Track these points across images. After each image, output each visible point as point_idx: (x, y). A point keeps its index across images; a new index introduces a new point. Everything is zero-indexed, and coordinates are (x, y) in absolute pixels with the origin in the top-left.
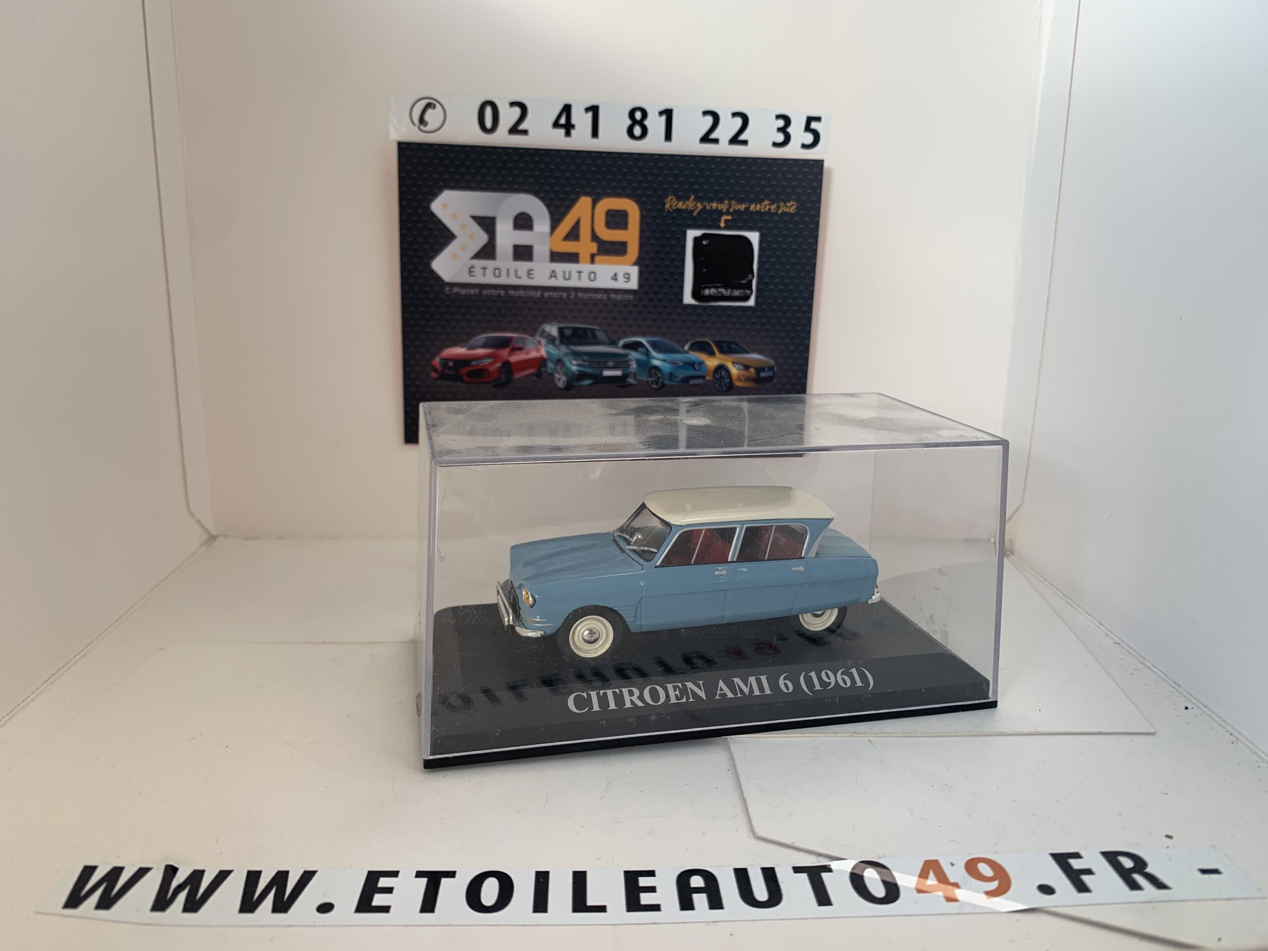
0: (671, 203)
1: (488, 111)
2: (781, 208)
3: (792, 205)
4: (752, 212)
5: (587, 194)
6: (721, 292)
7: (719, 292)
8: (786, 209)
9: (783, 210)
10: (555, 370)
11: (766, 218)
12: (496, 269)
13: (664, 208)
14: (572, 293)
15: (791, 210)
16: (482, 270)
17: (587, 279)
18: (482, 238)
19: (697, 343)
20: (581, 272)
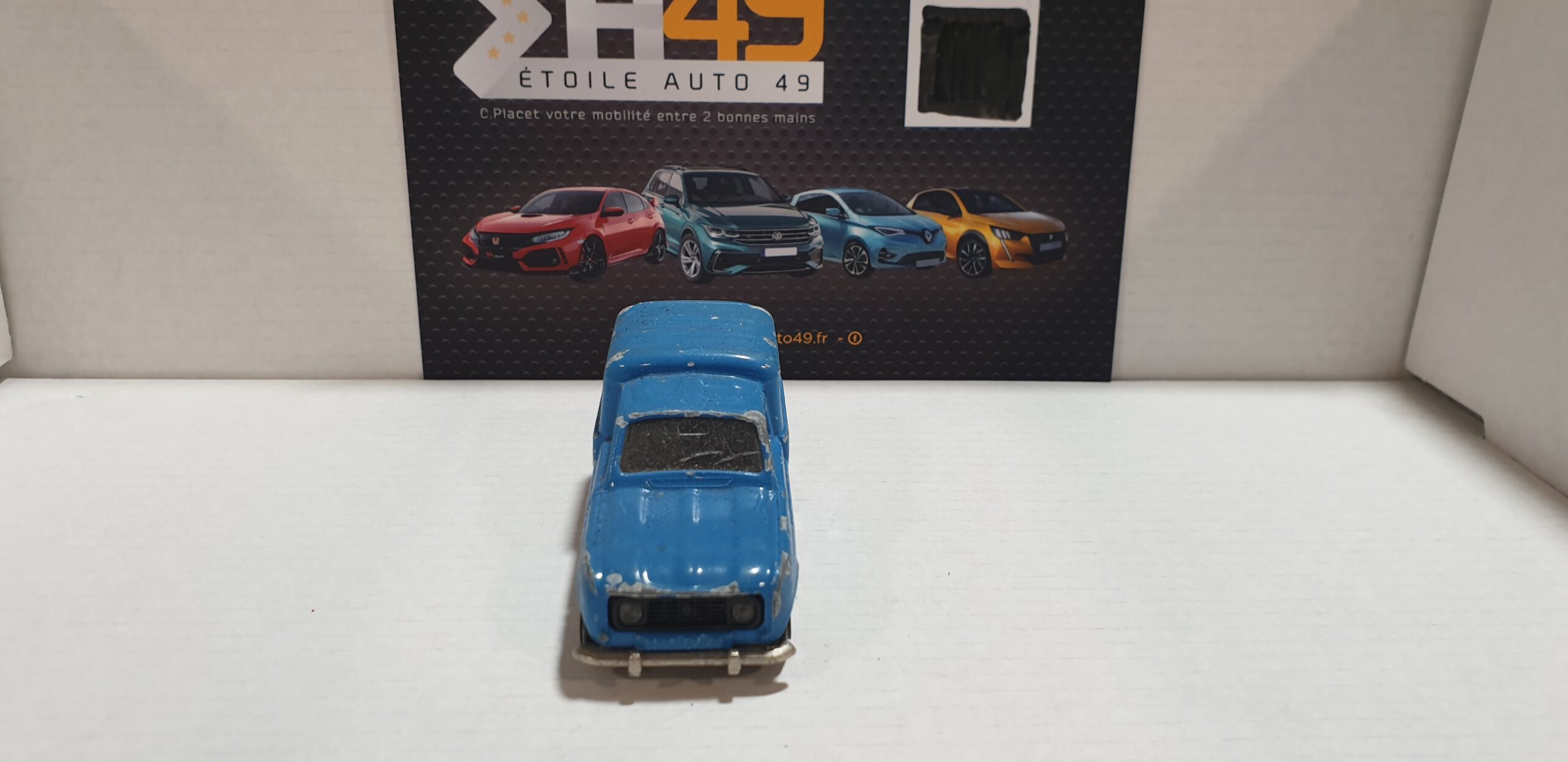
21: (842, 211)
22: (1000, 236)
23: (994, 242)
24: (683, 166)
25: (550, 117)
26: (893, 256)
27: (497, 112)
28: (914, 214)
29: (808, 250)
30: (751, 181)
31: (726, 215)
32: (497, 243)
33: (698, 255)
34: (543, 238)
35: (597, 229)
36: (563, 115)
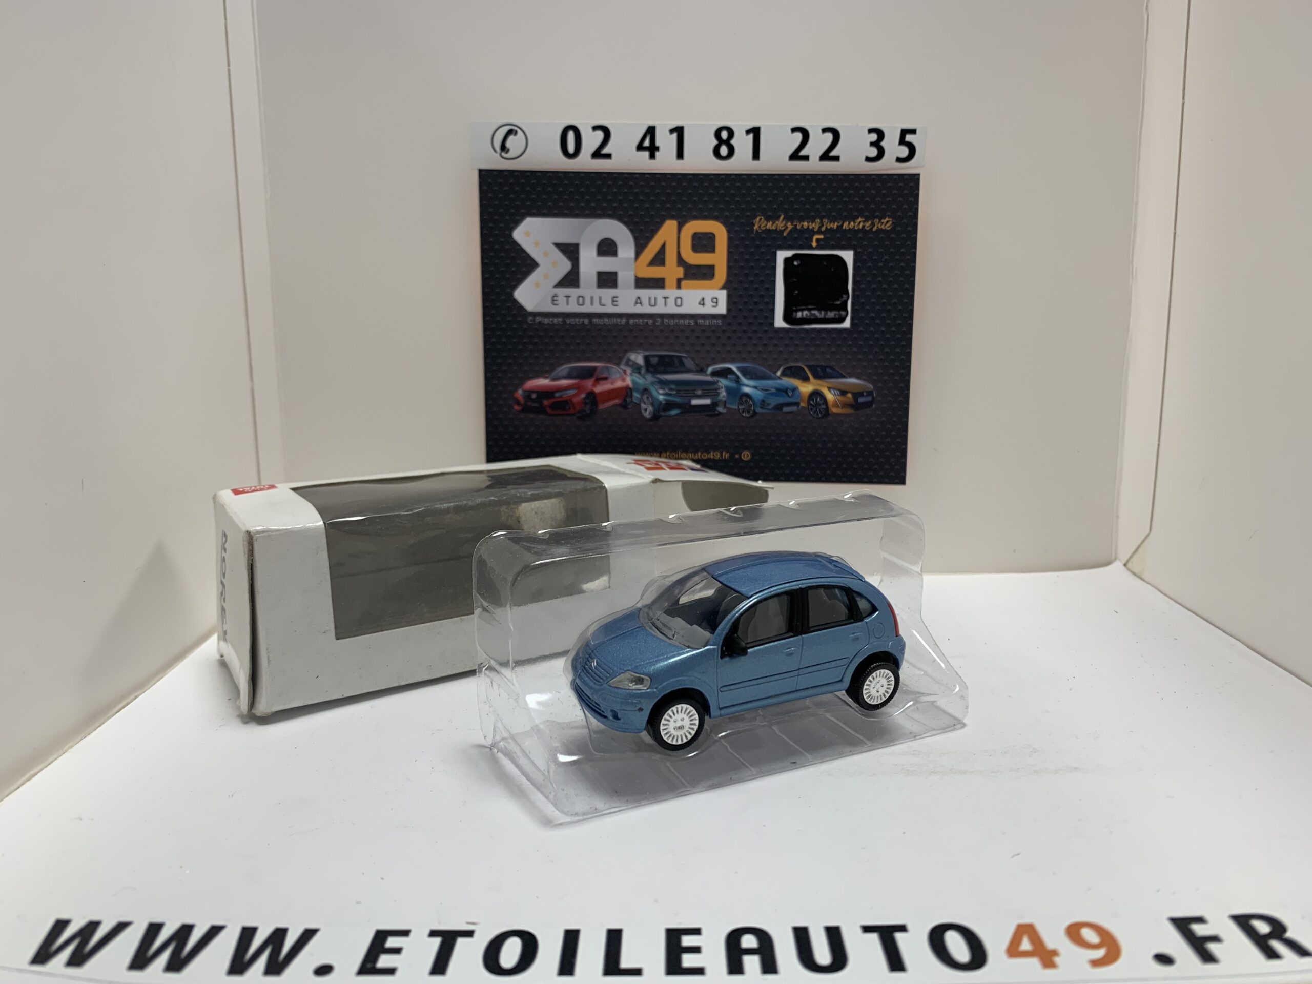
0: (760, 224)
1: (571, 135)
2: (876, 224)
3: (887, 222)
4: (845, 230)
5: (672, 217)
6: (814, 314)
7: (812, 314)
8: (881, 225)
9: (878, 227)
10: (641, 400)
11: (860, 235)
12: (579, 297)
13: (753, 229)
14: (659, 320)
15: (886, 226)
16: (565, 299)
17: (674, 304)
18: (566, 265)
19: (791, 368)
20: (668, 298)
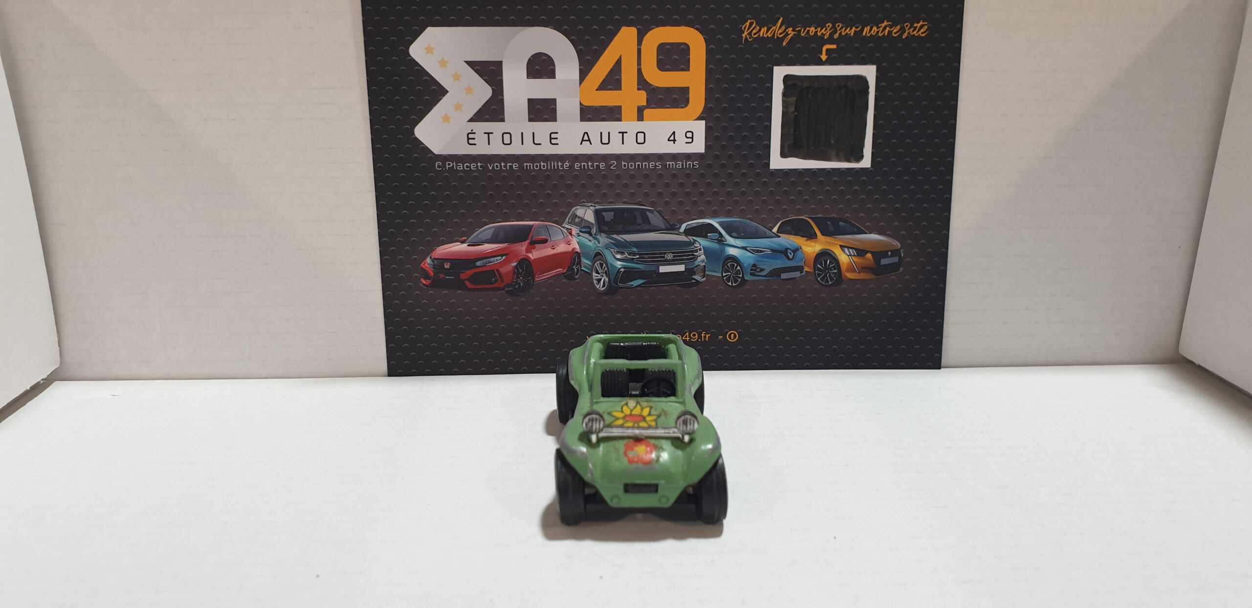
21: (721, 235)
22: (848, 254)
23: (844, 258)
24: (595, 203)
25: (491, 168)
26: (762, 270)
27: (449, 164)
28: (780, 237)
29: (693, 267)
30: (648, 213)
31: (628, 241)
32: (448, 267)
33: (606, 272)
34: (485, 262)
35: (526, 254)
36: (501, 166)
